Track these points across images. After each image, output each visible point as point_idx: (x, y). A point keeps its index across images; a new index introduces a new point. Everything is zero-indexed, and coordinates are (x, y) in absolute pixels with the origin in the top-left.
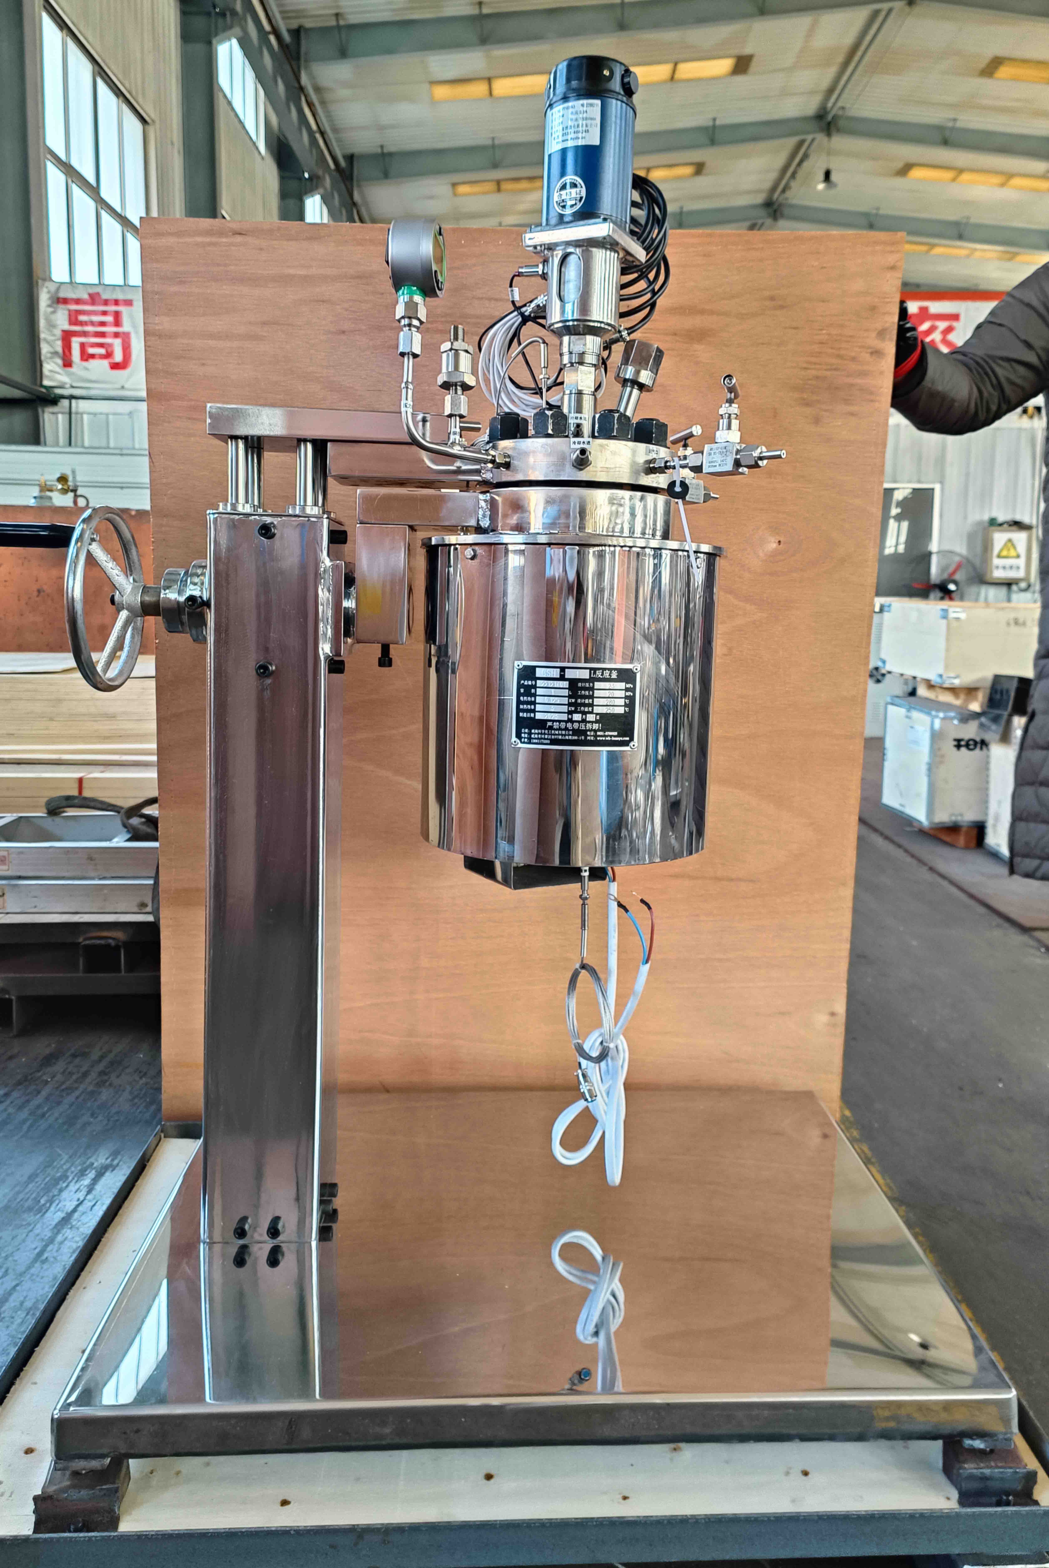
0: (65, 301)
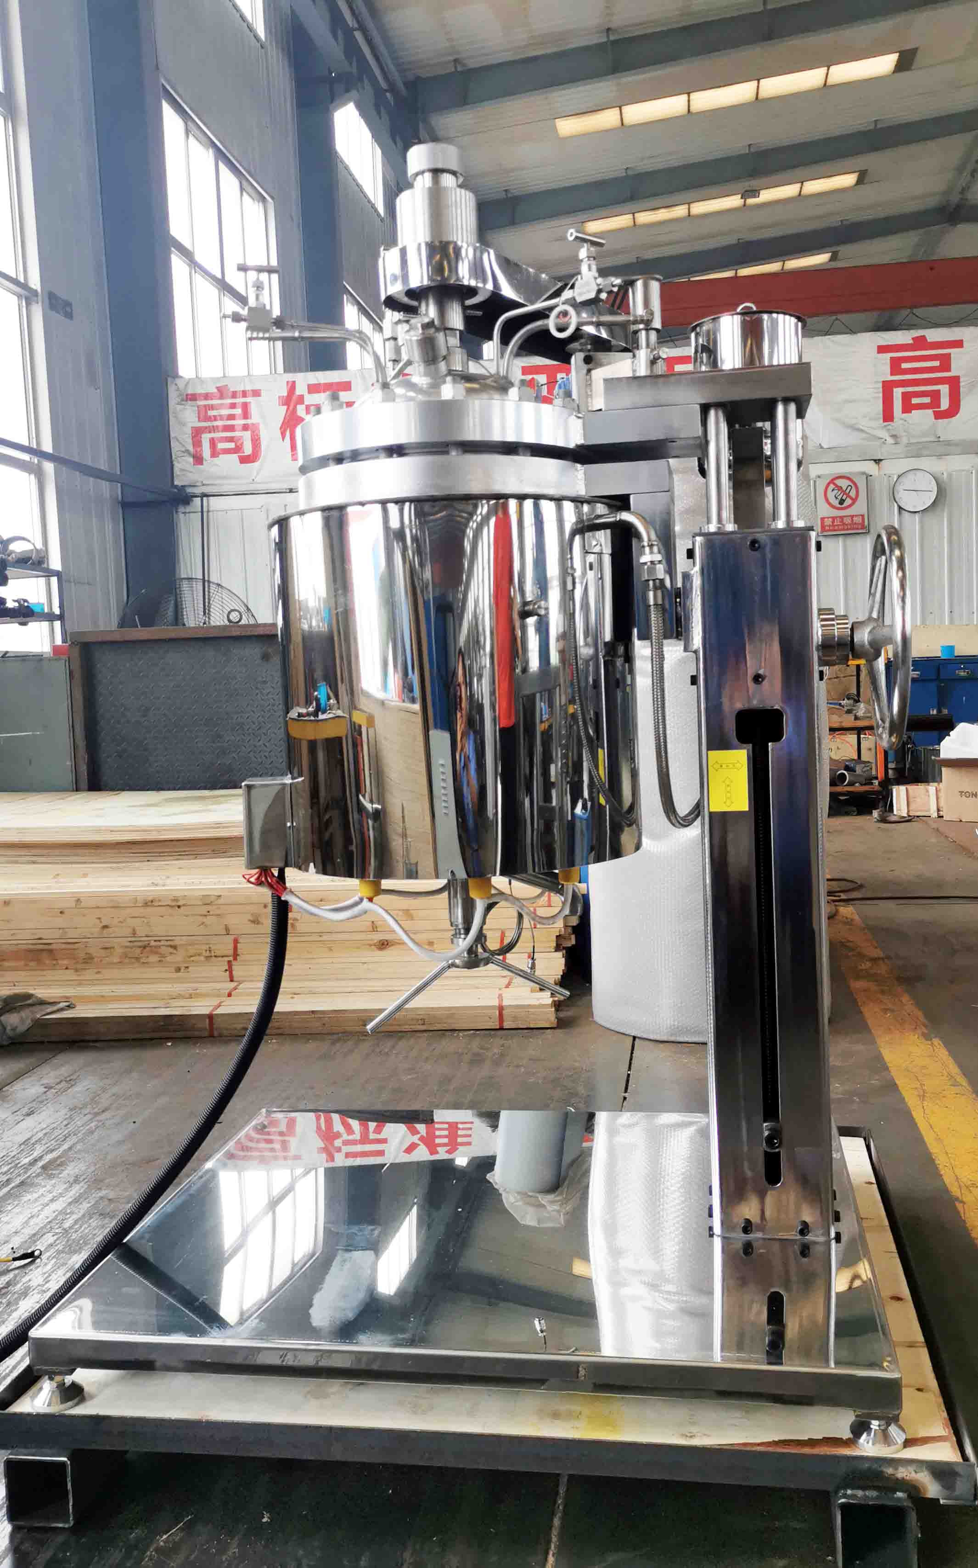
0: (193, 397)
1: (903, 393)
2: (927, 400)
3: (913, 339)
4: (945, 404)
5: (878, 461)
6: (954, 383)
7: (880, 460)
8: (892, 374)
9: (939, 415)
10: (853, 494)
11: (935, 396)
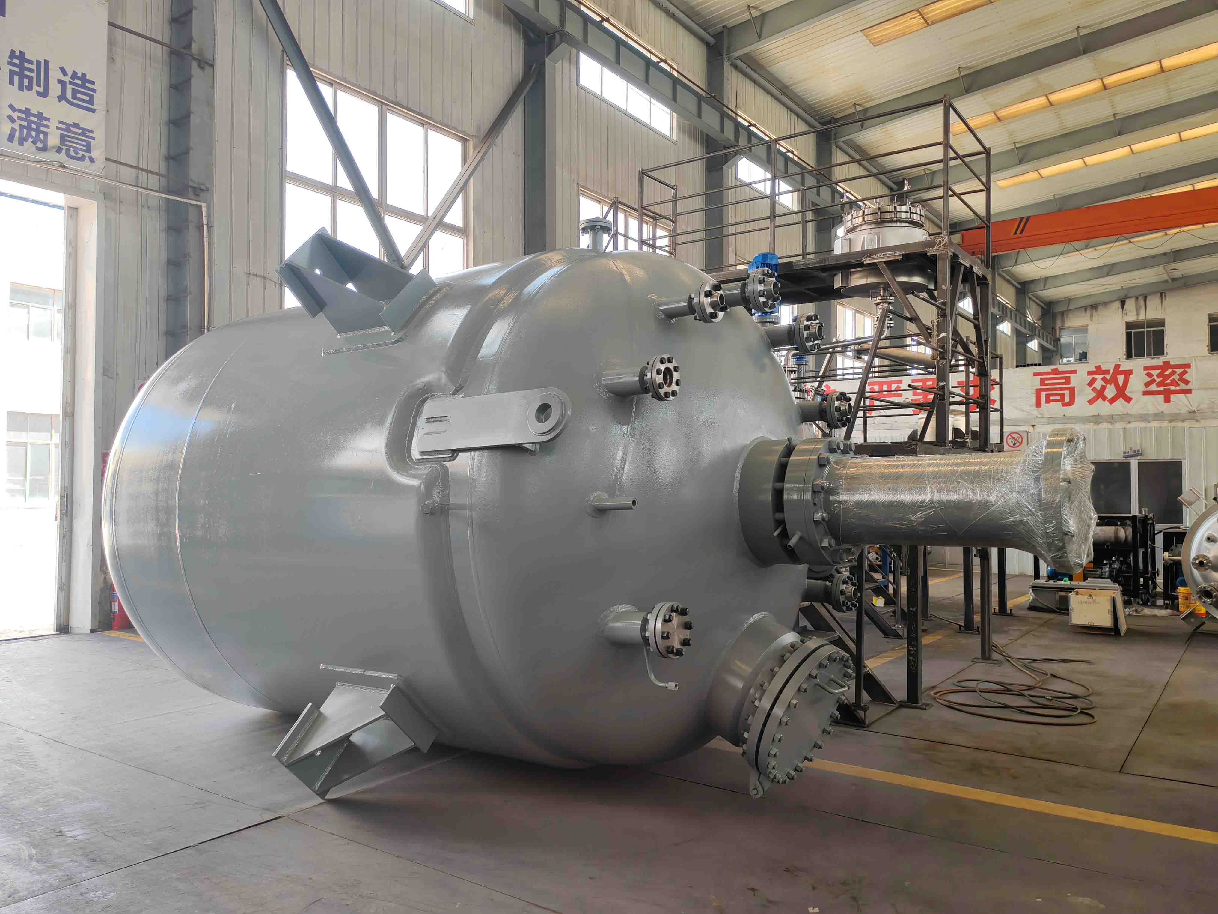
1: (1046, 394)
2: (1058, 398)
3: (1052, 370)
4: (1067, 399)
5: (1033, 426)
6: (1072, 390)
7: (1034, 425)
8: (1041, 386)
9: (1064, 405)
10: (1020, 440)
11: (1062, 396)
